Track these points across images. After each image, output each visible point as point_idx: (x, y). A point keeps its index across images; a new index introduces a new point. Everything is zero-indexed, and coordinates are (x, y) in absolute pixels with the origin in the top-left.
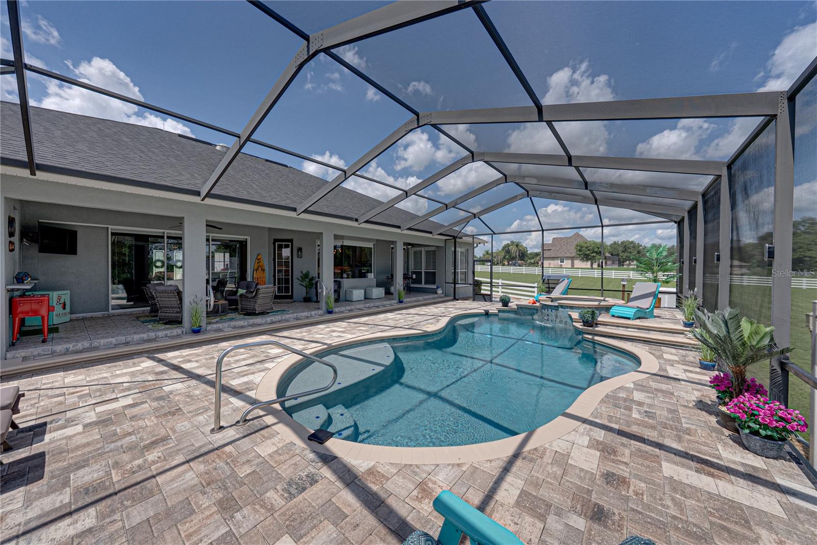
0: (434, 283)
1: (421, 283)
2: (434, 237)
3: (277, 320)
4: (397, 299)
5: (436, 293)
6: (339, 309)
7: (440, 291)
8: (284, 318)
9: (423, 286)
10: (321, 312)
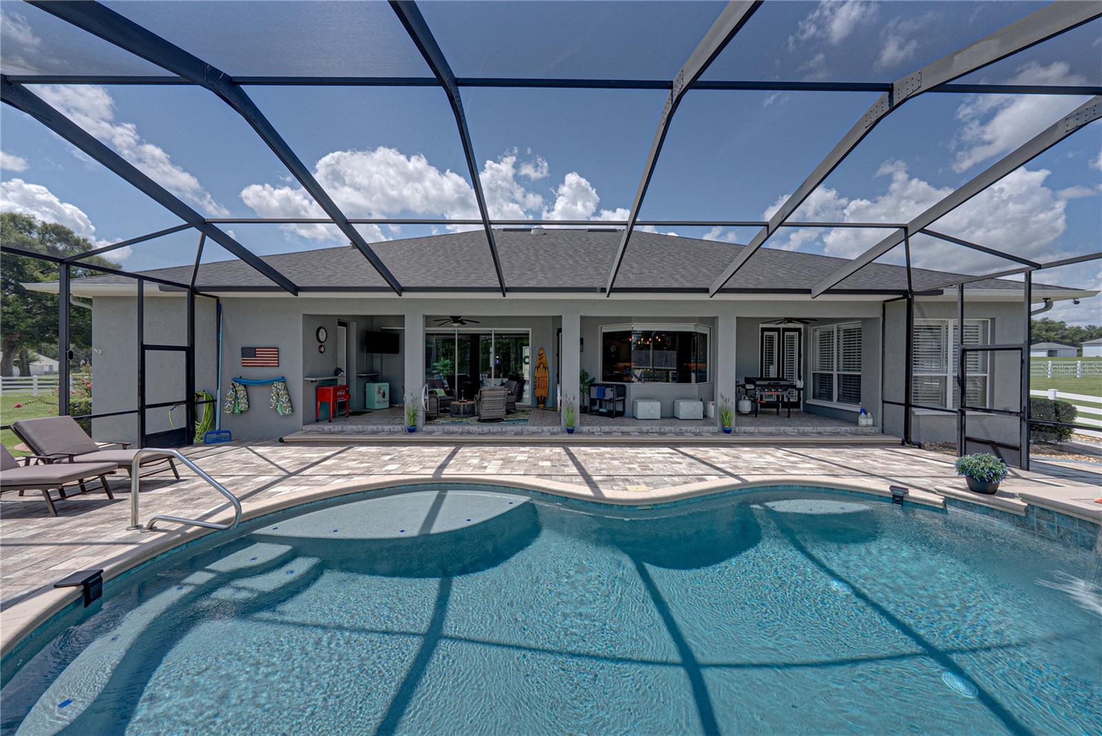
0: (857, 399)
1: (830, 398)
2: (818, 299)
3: (495, 430)
4: (719, 425)
5: (856, 423)
6: (588, 428)
7: (865, 421)
8: (504, 429)
9: (835, 404)
10: (557, 429)
